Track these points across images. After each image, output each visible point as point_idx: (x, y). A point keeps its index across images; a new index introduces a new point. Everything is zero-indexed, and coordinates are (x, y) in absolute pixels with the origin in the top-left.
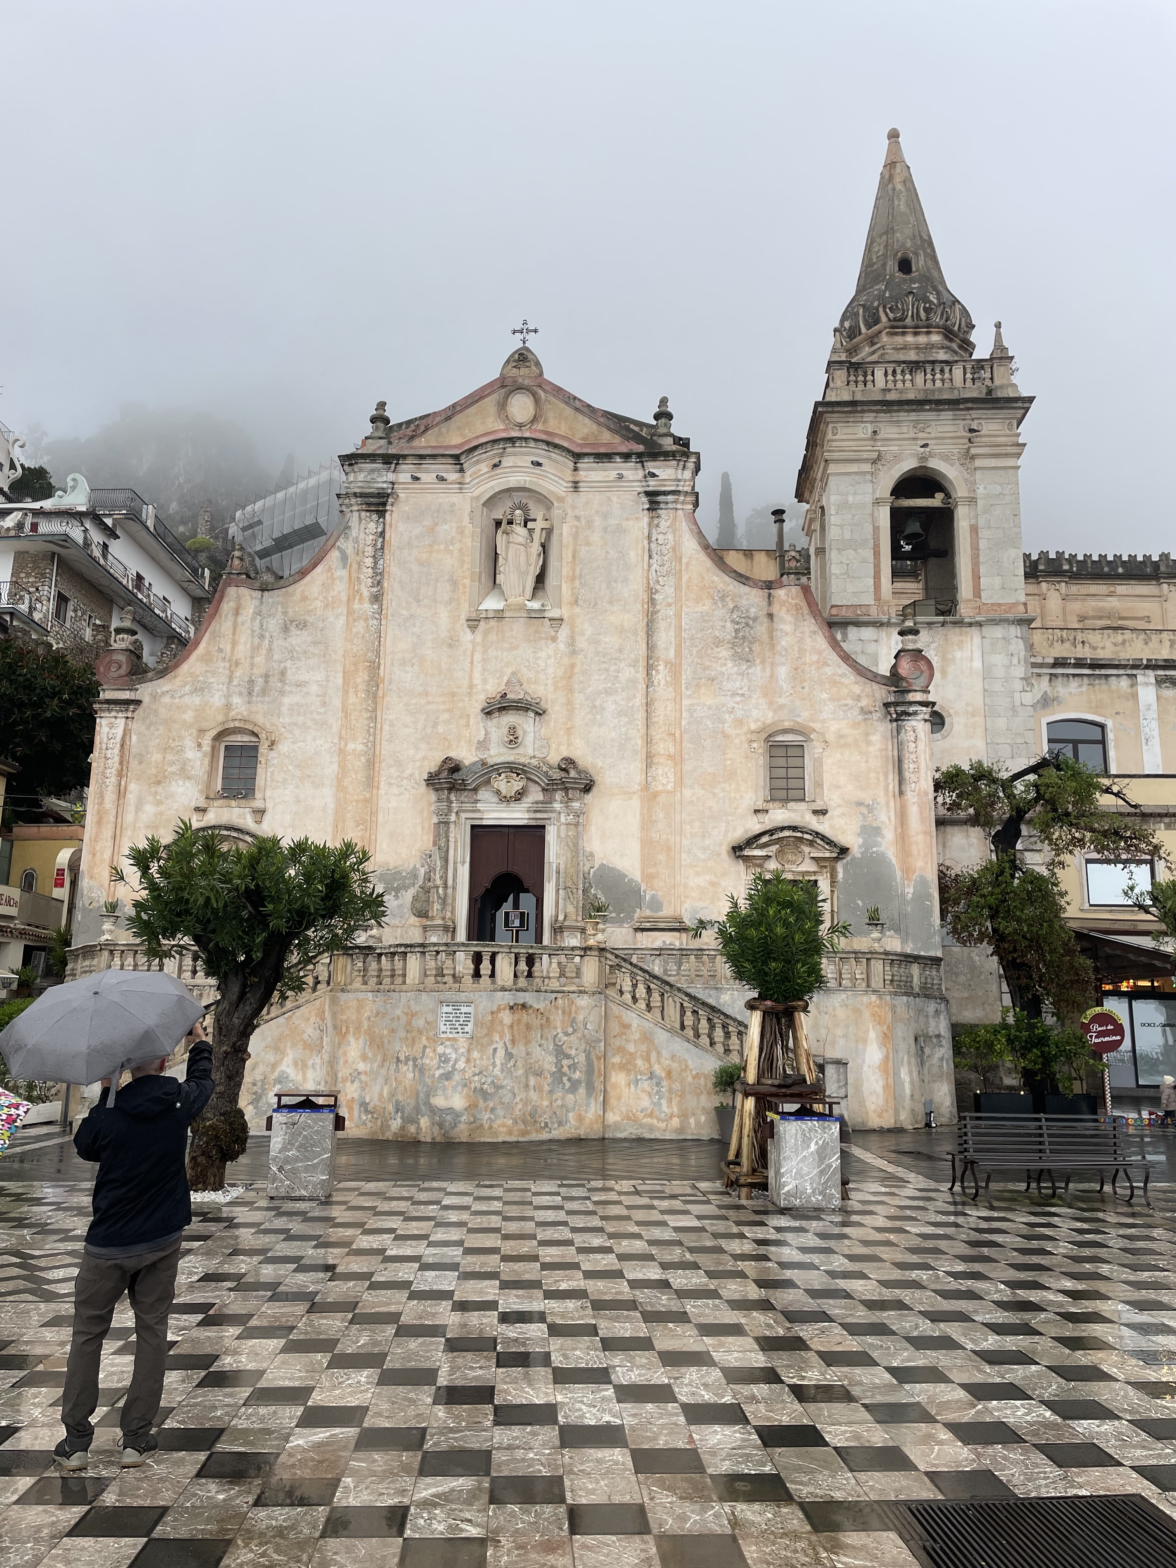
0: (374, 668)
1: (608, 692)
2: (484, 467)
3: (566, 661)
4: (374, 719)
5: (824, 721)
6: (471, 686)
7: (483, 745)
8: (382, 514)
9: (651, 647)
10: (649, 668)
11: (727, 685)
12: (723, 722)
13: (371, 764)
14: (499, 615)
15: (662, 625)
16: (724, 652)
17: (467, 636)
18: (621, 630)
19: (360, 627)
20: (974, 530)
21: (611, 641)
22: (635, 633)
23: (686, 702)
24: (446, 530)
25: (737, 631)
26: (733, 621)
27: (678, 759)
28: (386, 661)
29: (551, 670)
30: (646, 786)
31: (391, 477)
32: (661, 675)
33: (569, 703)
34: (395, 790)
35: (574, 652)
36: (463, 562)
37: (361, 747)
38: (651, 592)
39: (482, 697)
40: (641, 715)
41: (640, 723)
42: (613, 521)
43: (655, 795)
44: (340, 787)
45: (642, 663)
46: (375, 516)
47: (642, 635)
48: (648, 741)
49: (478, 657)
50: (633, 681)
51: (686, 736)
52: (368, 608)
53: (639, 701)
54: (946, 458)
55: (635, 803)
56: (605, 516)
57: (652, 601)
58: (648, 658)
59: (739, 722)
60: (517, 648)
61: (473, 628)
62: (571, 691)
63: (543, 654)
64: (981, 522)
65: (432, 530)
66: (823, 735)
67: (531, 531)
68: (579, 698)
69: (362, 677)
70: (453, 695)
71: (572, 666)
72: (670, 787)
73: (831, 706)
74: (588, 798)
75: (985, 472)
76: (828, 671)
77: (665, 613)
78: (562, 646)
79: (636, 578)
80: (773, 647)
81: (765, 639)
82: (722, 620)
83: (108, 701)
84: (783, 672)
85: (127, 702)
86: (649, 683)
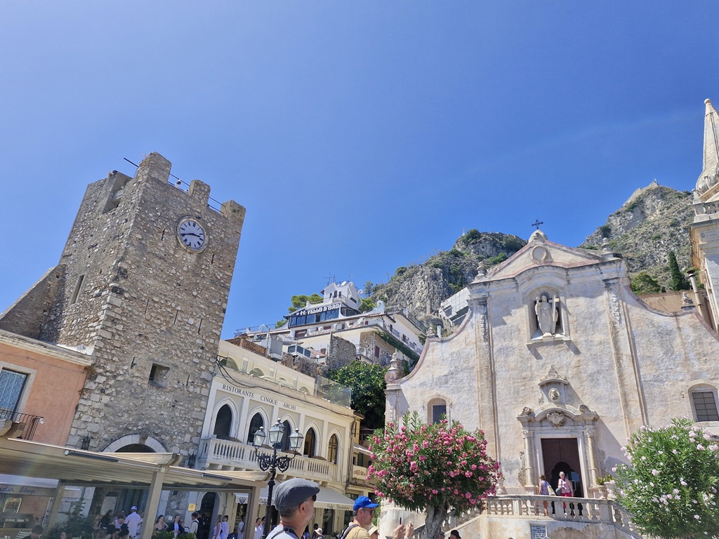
2: (526, 280)
6: (532, 374)
7: (541, 401)
9: (617, 349)
10: (619, 359)
13: (493, 412)
14: (541, 341)
15: (621, 338)
16: (657, 348)
17: (528, 352)
18: (600, 343)
19: (481, 352)
22: (609, 344)
23: (642, 374)
25: (662, 337)
26: (659, 333)
27: (641, 403)
28: (494, 366)
29: (569, 364)
30: (627, 417)
32: (625, 362)
33: (580, 379)
34: (504, 423)
36: (522, 321)
37: (488, 404)
38: (612, 323)
39: (539, 379)
40: (618, 382)
41: (618, 385)
42: (589, 295)
43: (632, 421)
45: (614, 357)
46: (483, 307)
47: (612, 344)
48: (624, 395)
49: (533, 361)
50: (611, 366)
52: (484, 344)
53: (616, 375)
57: (614, 328)
58: (617, 354)
60: (551, 355)
62: (580, 372)
63: (564, 357)
65: (507, 309)
67: (551, 304)
68: (584, 376)
69: (484, 374)
70: (526, 378)
71: (579, 361)
72: (639, 417)
74: (597, 424)
77: (621, 332)
79: (605, 319)
80: (683, 344)
81: (678, 341)
82: (654, 332)
83: (390, 391)
84: (691, 355)
85: (396, 390)
86: (620, 366)
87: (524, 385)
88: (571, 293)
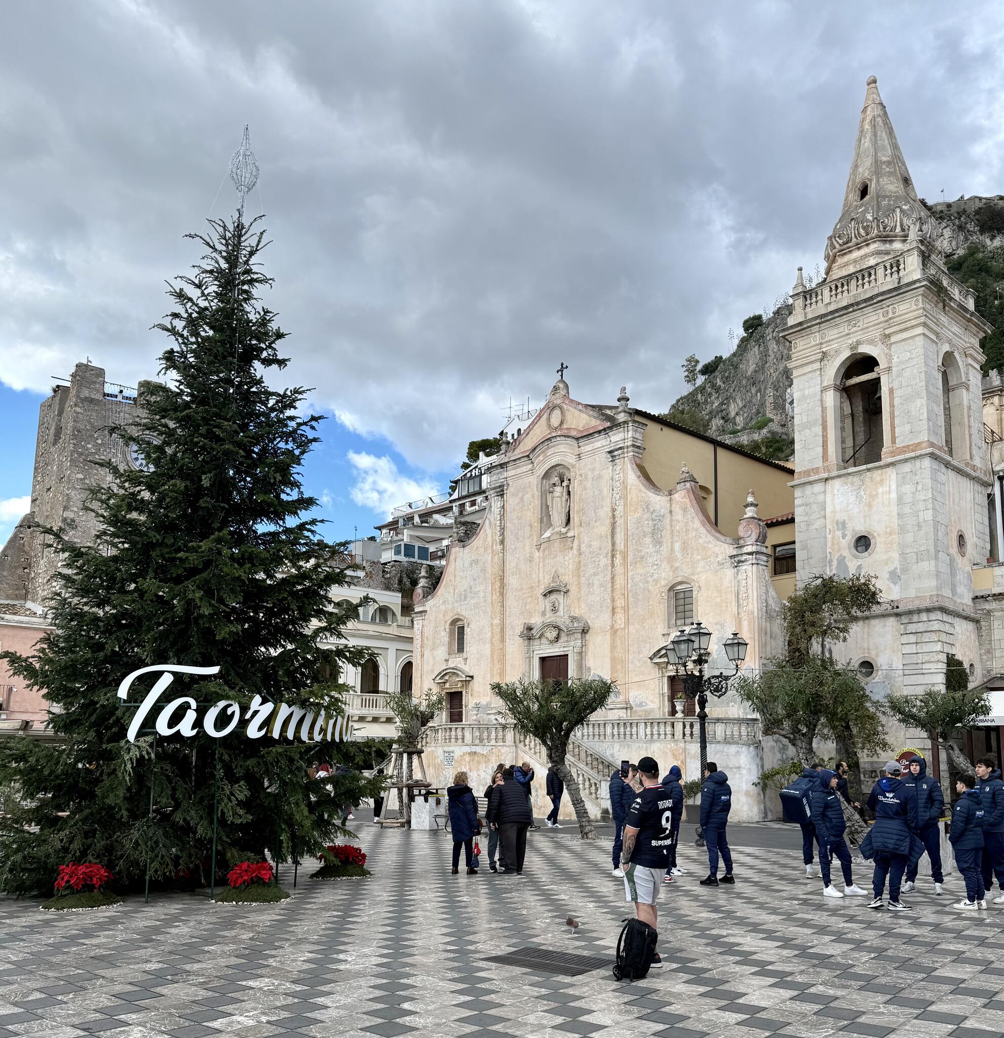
0: (502, 579)
1: (595, 575)
2: (541, 458)
3: (577, 560)
4: (503, 606)
5: (698, 574)
6: (539, 582)
7: (544, 614)
8: (502, 495)
9: (613, 544)
10: (613, 556)
11: (650, 560)
12: (648, 582)
13: (503, 630)
14: (549, 539)
15: (618, 530)
16: (648, 540)
17: (537, 554)
18: (601, 537)
19: (496, 559)
20: (891, 391)
21: (596, 544)
22: (607, 538)
23: (630, 574)
24: (528, 497)
25: (655, 525)
26: (653, 520)
27: (626, 609)
28: (507, 573)
29: (571, 567)
30: (612, 627)
31: (505, 474)
32: (618, 560)
33: (579, 584)
34: (512, 642)
35: (580, 554)
36: (534, 513)
37: (498, 622)
38: (614, 510)
39: (543, 587)
40: (609, 585)
41: (609, 590)
42: (596, 473)
43: (616, 631)
44: (492, 643)
45: (610, 554)
46: (501, 498)
47: (610, 537)
48: (613, 601)
49: (541, 565)
50: (606, 566)
51: (630, 594)
52: (499, 547)
53: (609, 577)
54: (871, 342)
55: (608, 637)
56: (593, 470)
57: (614, 515)
58: (613, 550)
59: (656, 581)
60: (556, 557)
61: (538, 550)
62: (579, 577)
63: (567, 558)
64: (895, 385)
65: (522, 499)
66: (698, 582)
68: (583, 580)
69: (498, 584)
70: (532, 587)
71: (580, 562)
72: (622, 626)
73: (702, 563)
74: (588, 636)
75: (898, 345)
76: (701, 541)
77: (620, 521)
78: (575, 552)
79: (607, 504)
80: (672, 532)
81: (668, 527)
82: (648, 520)
83: (416, 613)
84: (677, 546)
85: (421, 612)
86: (613, 566)
87: (531, 597)
88: (581, 472)
